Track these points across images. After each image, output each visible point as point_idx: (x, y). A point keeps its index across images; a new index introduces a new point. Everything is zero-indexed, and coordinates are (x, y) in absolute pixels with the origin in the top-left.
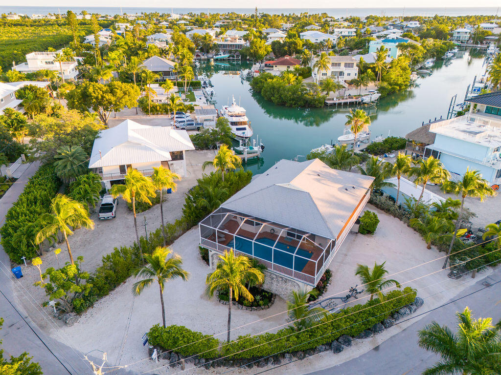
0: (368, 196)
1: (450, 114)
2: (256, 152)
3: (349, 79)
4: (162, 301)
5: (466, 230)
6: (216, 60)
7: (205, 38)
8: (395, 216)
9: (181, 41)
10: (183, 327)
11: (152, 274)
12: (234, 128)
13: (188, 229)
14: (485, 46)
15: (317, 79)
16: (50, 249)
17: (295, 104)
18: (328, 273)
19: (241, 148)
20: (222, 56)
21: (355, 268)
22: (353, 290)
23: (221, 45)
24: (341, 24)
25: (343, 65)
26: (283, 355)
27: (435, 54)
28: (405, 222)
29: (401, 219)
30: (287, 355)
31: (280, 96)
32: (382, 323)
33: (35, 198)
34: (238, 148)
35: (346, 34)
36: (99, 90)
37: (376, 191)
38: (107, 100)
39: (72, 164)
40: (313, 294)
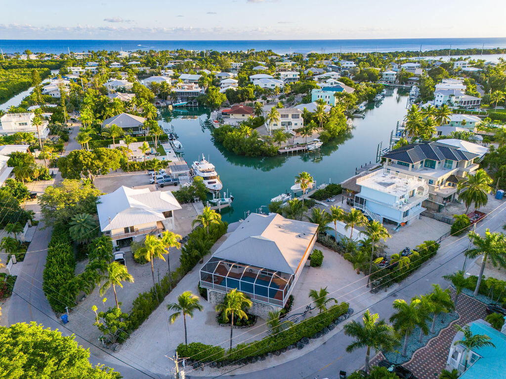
0: (315, 237)
1: (378, 157)
2: (227, 203)
3: (296, 128)
4: (185, 326)
5: (383, 258)
6: (175, 107)
7: (162, 87)
8: (335, 251)
9: (142, 92)
10: (200, 343)
11: (180, 309)
12: (206, 182)
13: (186, 274)
14: (409, 86)
15: (269, 129)
16: (83, 299)
17: (253, 154)
18: (291, 298)
19: (215, 200)
20: (181, 103)
21: (308, 293)
22: (308, 307)
23: (179, 92)
24: (286, 64)
25: (290, 116)
26: (266, 354)
27: (367, 98)
28: (342, 256)
29: (339, 253)
30: (269, 354)
31: (240, 148)
32: (328, 327)
33: (62, 260)
34: (212, 201)
35: (291, 77)
36: (88, 158)
37: (322, 232)
38: (96, 166)
39: (85, 228)
40: (282, 312)
